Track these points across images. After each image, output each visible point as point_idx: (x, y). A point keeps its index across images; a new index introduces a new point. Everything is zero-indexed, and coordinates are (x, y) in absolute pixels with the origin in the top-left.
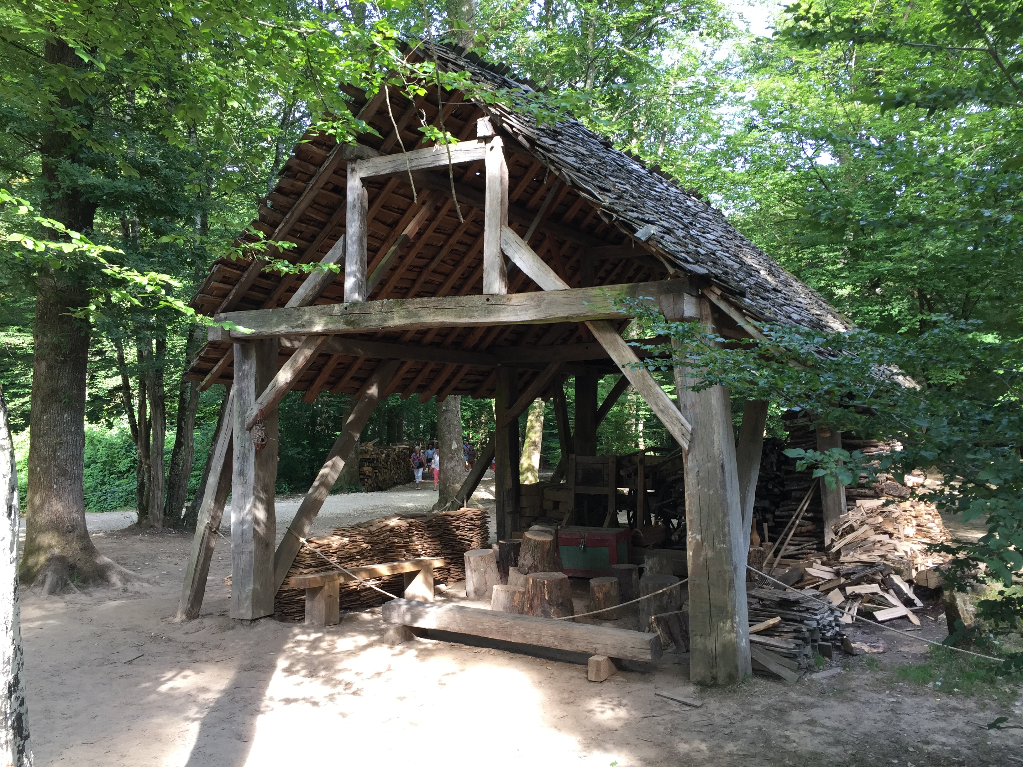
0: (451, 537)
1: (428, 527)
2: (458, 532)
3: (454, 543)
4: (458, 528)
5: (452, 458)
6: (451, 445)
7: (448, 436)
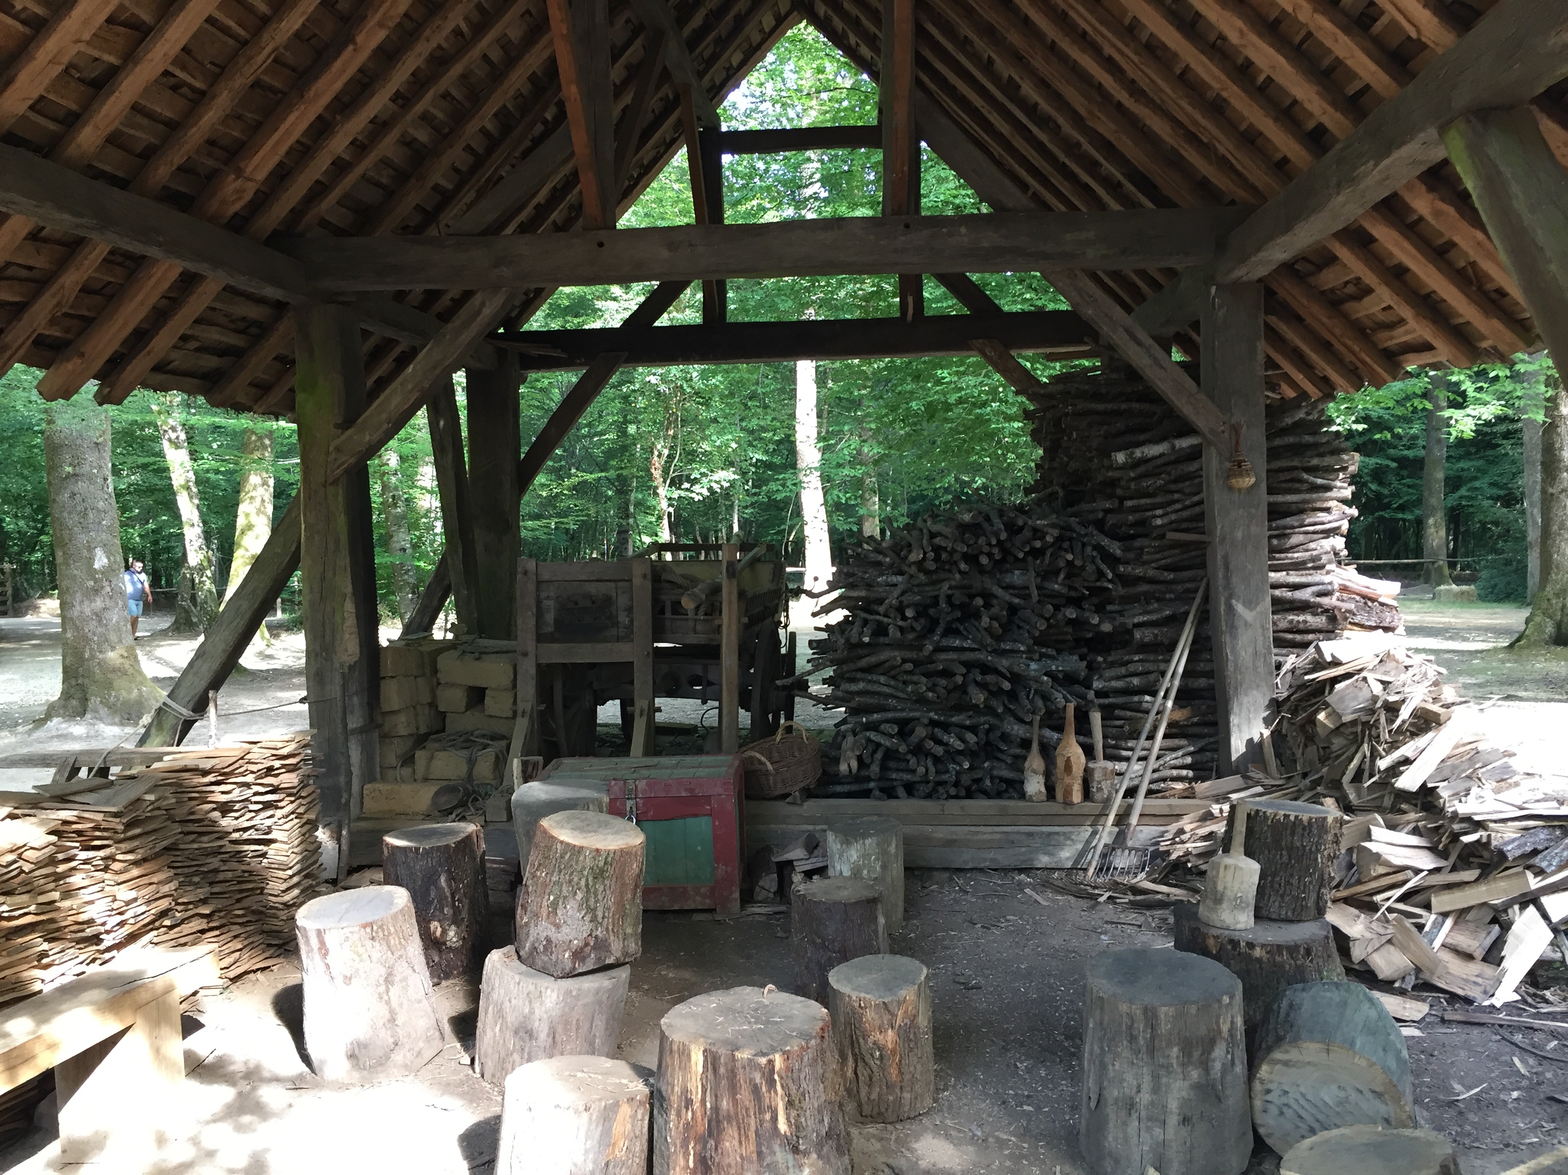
0: (206, 843)
1: (129, 826)
2: (227, 822)
3: (214, 862)
4: (225, 808)
5: (96, 591)
6: (91, 560)
7: (83, 538)
